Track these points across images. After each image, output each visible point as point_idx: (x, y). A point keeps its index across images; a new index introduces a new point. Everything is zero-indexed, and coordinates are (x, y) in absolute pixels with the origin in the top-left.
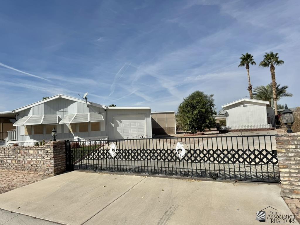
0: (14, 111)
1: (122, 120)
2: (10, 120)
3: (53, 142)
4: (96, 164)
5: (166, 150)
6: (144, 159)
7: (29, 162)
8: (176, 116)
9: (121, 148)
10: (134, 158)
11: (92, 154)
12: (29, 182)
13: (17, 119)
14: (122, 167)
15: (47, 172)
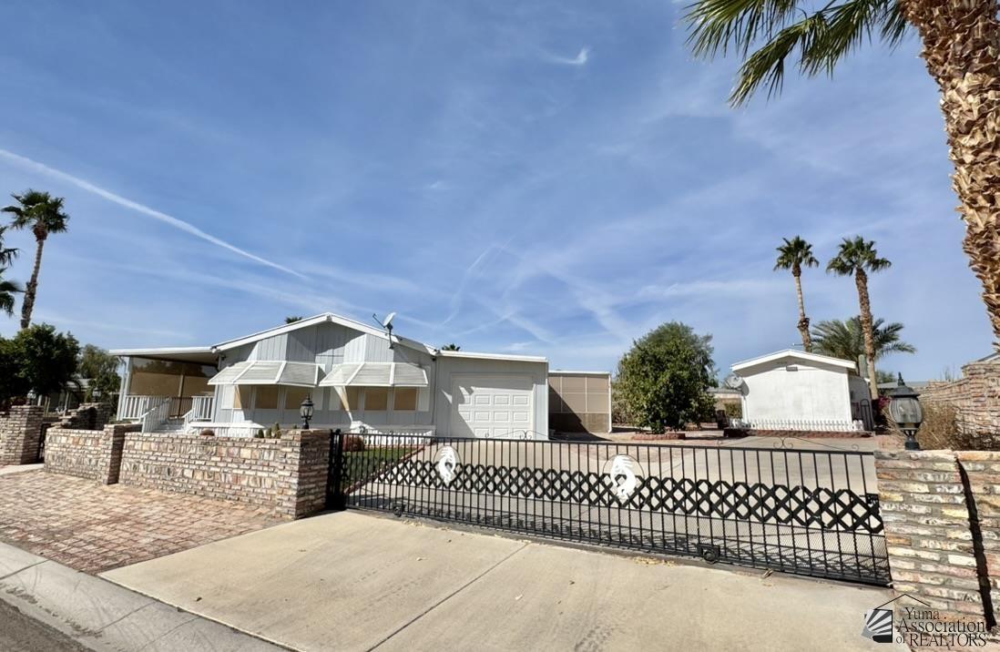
0: (215, 347)
1: (473, 388)
2: (201, 369)
3: (302, 432)
4: (403, 498)
5: (585, 474)
6: (526, 495)
7: (237, 478)
8: (614, 387)
9: (468, 462)
10: (500, 491)
11: (395, 470)
12: (230, 531)
13: (219, 368)
14: (467, 511)
15: (278, 509)
